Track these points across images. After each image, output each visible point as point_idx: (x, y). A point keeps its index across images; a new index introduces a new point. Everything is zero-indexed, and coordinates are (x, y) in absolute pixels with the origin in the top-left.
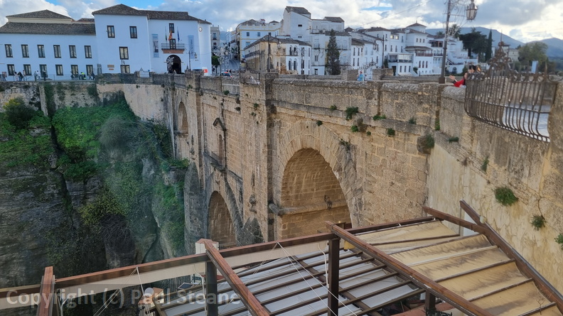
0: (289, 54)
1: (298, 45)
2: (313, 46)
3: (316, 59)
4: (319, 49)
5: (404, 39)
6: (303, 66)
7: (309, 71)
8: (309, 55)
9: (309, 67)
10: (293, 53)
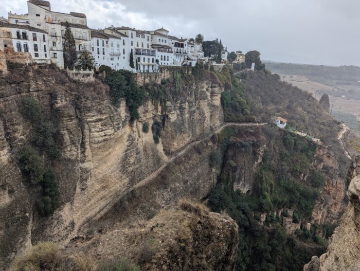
0: (16, 37)
1: (27, 31)
2: (50, 34)
3: (54, 44)
4: (56, 36)
5: (150, 38)
6: (36, 49)
7: (46, 55)
8: (44, 41)
9: (45, 51)
10: (22, 37)
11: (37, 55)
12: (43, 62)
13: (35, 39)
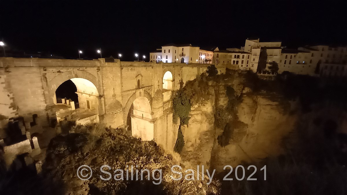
0: (234, 57)
1: (240, 54)
2: (253, 54)
3: (254, 60)
4: (256, 55)
6: (242, 63)
7: (247, 65)
8: (248, 58)
9: (247, 63)
10: (236, 57)
11: (242, 66)
12: (245, 69)
13: (243, 57)
